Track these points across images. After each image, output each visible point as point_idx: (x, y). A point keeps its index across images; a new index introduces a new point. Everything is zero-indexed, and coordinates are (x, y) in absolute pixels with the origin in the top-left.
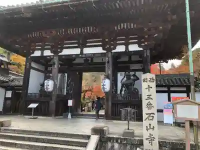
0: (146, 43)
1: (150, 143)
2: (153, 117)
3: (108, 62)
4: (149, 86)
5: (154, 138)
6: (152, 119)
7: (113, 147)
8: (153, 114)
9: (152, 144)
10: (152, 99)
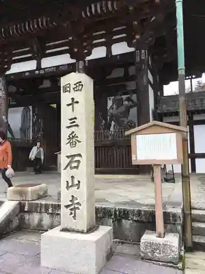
1: (71, 213)
2: (79, 162)
4: (73, 99)
5: (78, 203)
6: (77, 167)
7: (41, 220)
8: (80, 155)
9: (74, 217)
10: (77, 125)
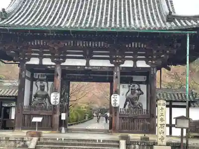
0: (154, 62)
1: (161, 141)
3: (117, 77)
4: (162, 108)
6: (163, 128)
7: (135, 147)
